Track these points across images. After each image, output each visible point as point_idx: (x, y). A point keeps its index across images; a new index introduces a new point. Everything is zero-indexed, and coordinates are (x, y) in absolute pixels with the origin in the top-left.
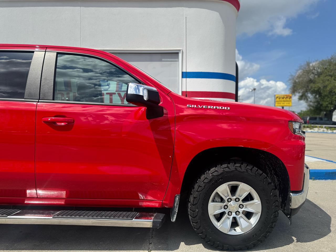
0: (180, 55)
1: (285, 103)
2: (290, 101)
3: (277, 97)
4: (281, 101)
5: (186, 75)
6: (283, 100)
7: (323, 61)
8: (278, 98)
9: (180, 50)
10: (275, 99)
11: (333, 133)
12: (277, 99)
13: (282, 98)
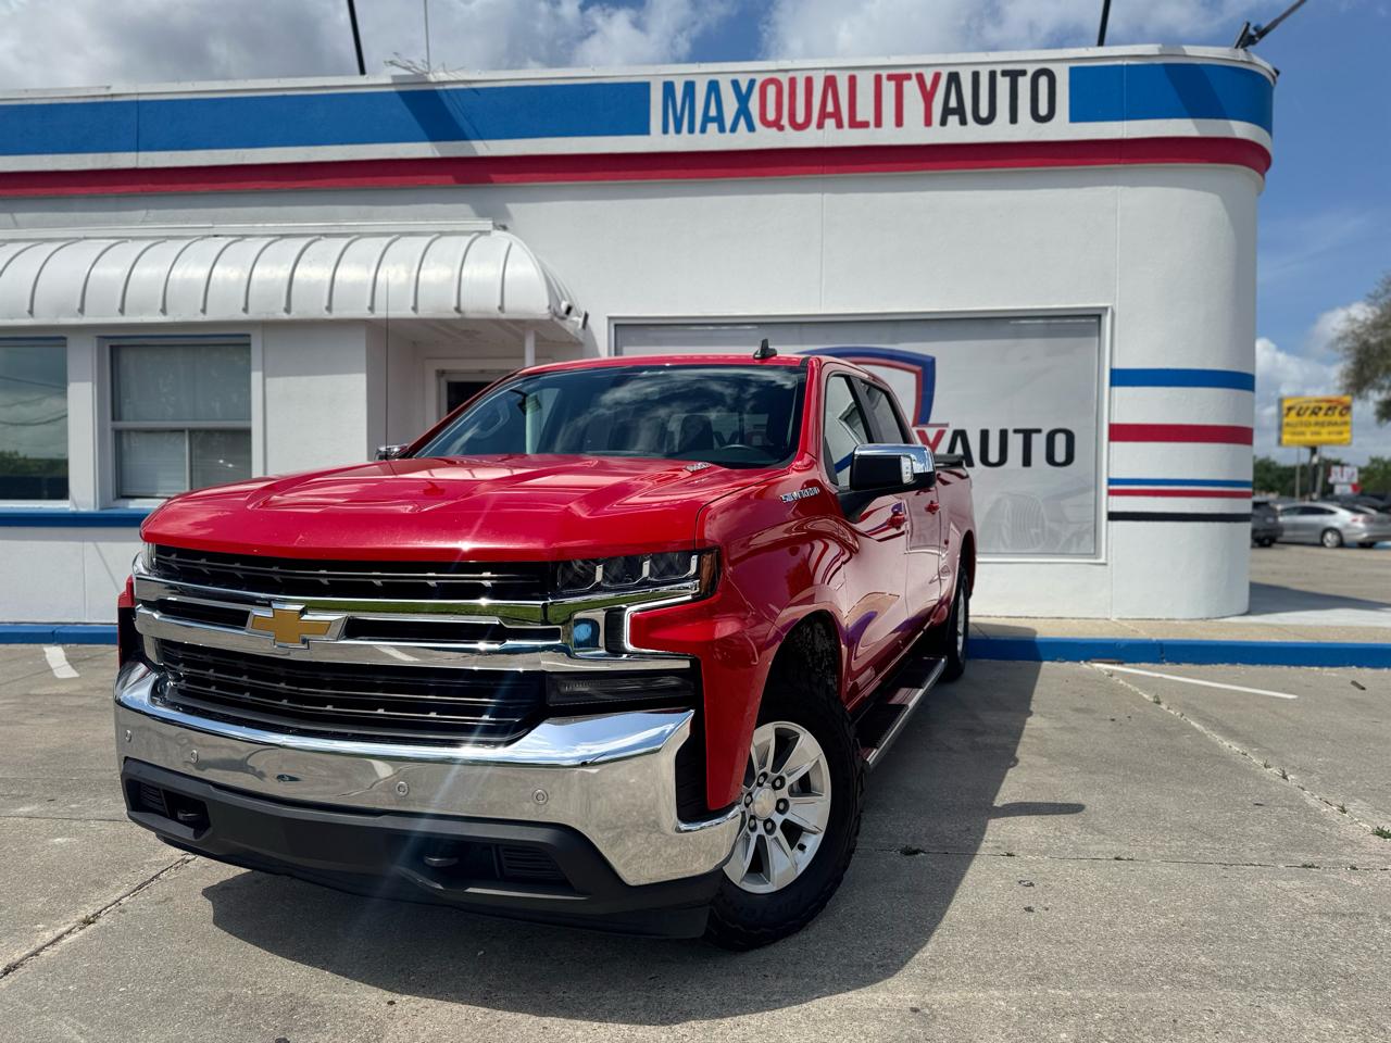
0: (1107, 320)
1: (1324, 430)
2: (1345, 423)
3: (1290, 409)
4: (1308, 424)
5: (1121, 378)
6: (1313, 419)
8: (1293, 413)
9: (1106, 309)
10: (1280, 415)
12: (1287, 415)
13: (1309, 412)
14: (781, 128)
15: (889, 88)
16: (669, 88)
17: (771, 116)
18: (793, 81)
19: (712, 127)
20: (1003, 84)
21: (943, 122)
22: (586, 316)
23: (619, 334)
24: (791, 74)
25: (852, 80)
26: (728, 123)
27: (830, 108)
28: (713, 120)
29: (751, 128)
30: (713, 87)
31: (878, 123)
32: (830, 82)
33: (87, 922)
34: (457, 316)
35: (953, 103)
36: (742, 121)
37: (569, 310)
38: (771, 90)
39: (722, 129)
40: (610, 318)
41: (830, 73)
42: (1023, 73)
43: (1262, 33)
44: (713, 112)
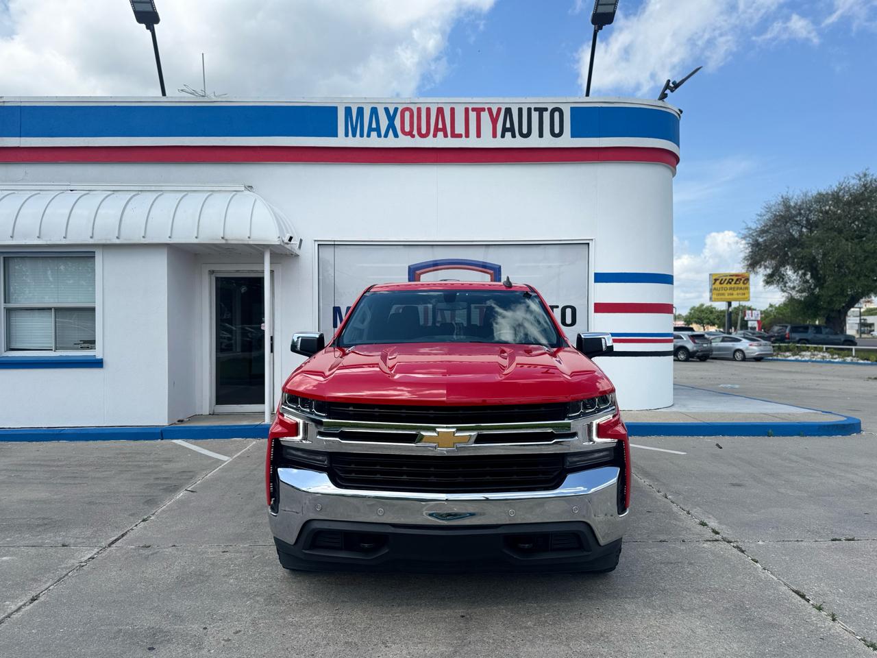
0: (592, 246)
1: (735, 292)
2: (746, 288)
3: (716, 280)
4: (726, 289)
5: (600, 278)
6: (729, 286)
7: (820, 194)
8: (718, 282)
9: (592, 240)
10: (711, 285)
11: (844, 362)
12: (714, 284)
13: (726, 282)
14: (413, 136)
15: (473, 115)
16: (348, 110)
17: (407, 129)
18: (419, 110)
19: (374, 134)
20: (535, 115)
21: (503, 136)
22: (301, 240)
23: (320, 250)
24: (419, 106)
25: (453, 110)
26: (383, 133)
27: (440, 126)
28: (374, 130)
29: (396, 135)
30: (374, 111)
31: (467, 135)
32: (440, 111)
33: (33, 600)
34: (224, 242)
35: (508, 125)
36: (391, 132)
37: (291, 239)
38: (407, 114)
39: (379, 136)
40: (315, 241)
41: (440, 106)
42: (546, 109)
43: (677, 86)
44: (374, 126)
